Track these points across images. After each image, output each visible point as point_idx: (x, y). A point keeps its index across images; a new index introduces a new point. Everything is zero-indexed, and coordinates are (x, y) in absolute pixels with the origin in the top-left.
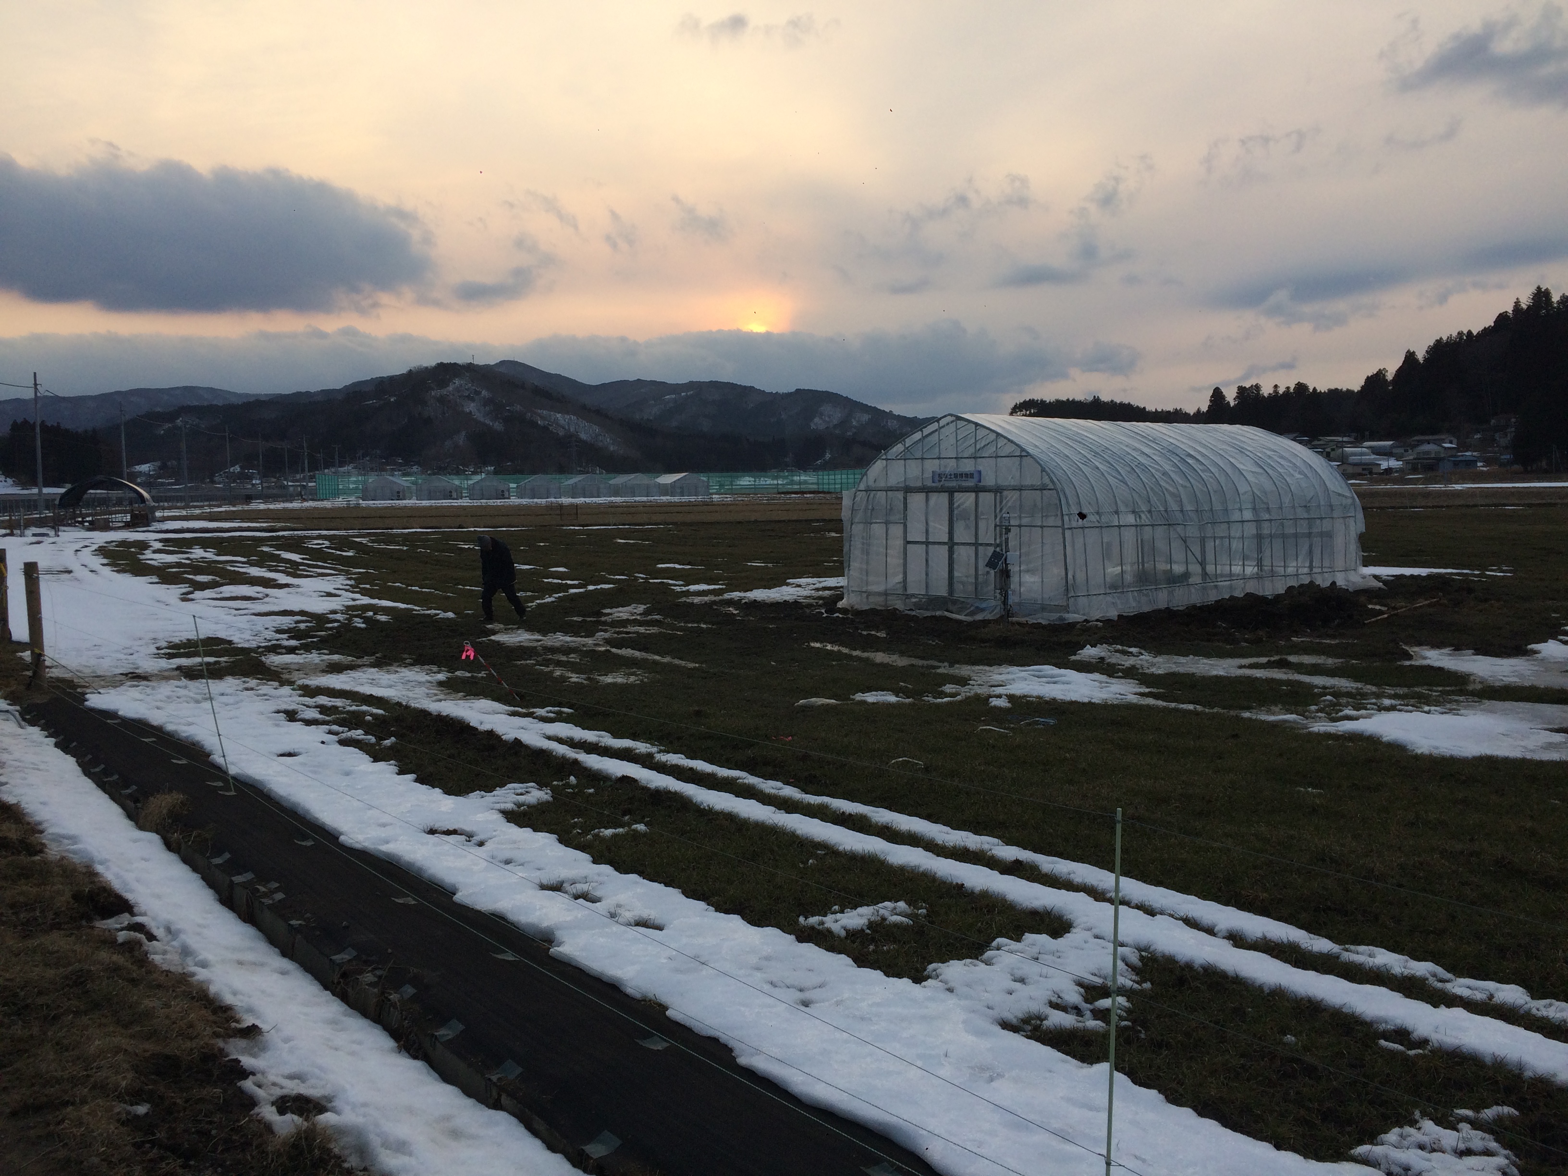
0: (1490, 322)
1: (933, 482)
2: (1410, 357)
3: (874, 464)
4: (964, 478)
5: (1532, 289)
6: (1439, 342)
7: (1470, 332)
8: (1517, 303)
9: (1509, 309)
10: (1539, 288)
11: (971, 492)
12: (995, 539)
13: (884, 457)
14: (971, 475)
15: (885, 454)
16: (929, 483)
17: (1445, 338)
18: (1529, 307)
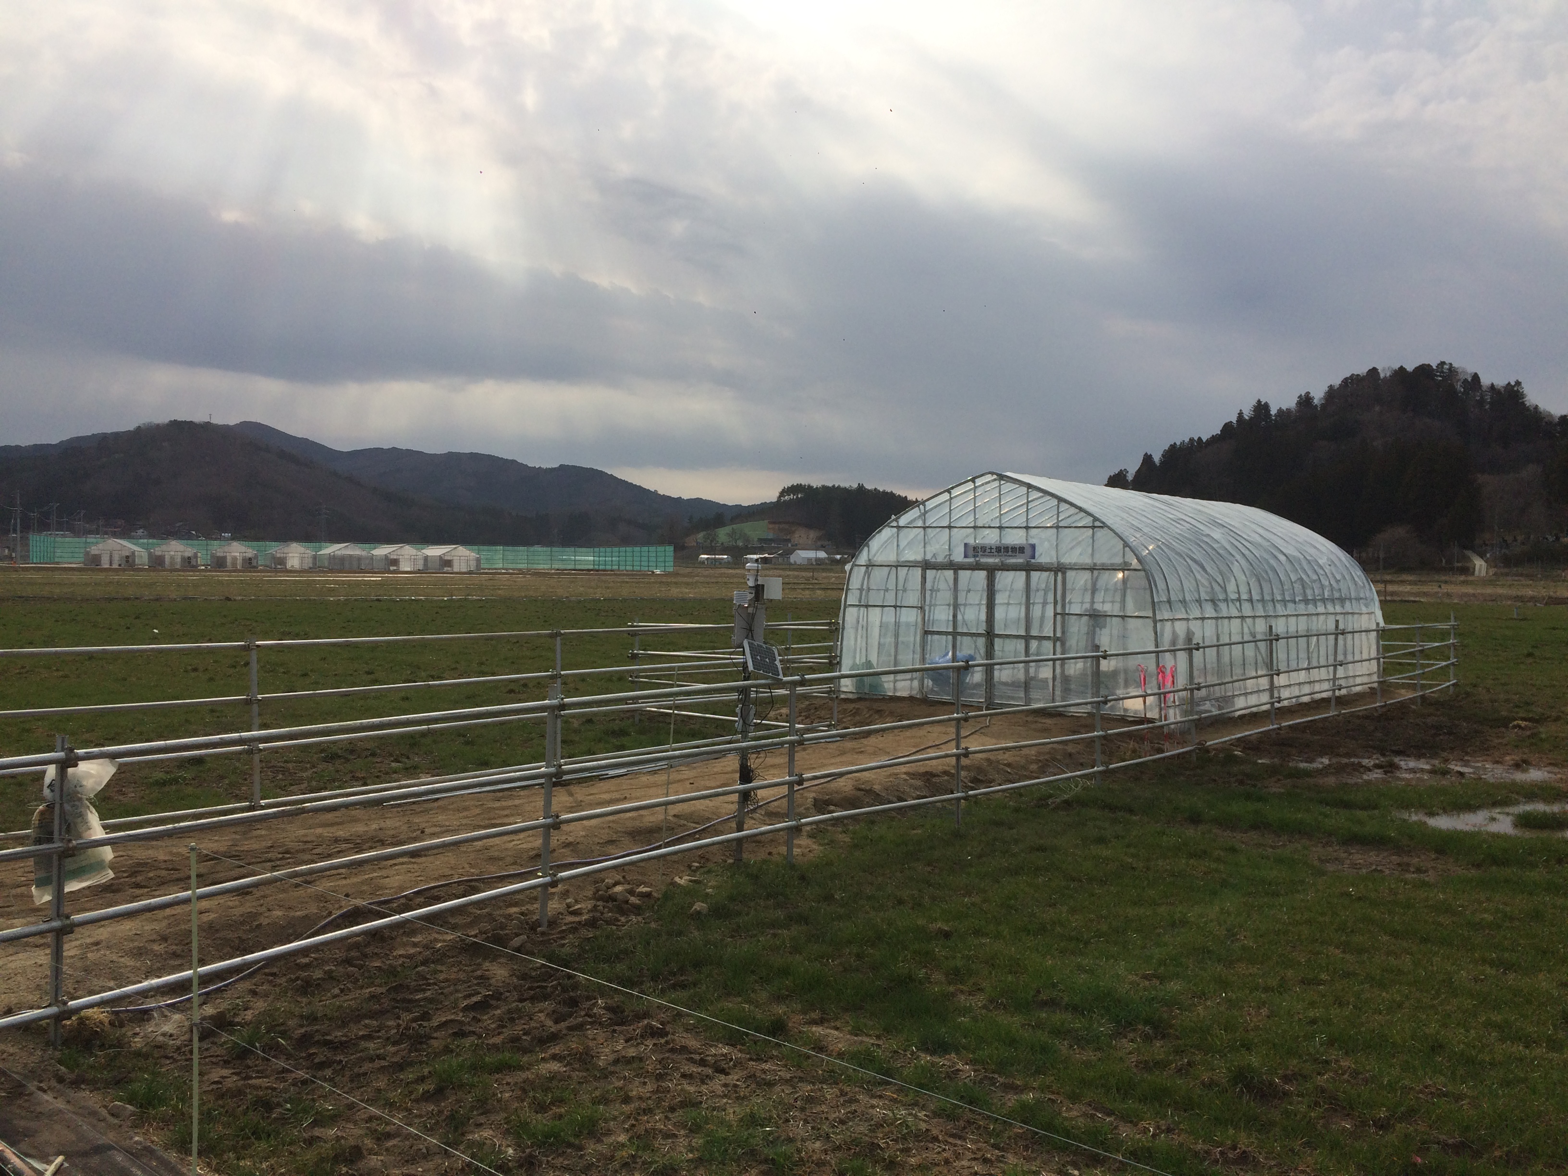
0: (1217, 431)
1: (966, 556)
2: (1148, 459)
3: (878, 532)
4: (1010, 553)
5: (1254, 402)
6: (1173, 446)
7: (1200, 439)
8: (1241, 414)
9: (1234, 420)
10: (1259, 401)
11: (1020, 570)
12: (1055, 631)
13: (894, 524)
14: (1021, 550)
15: (896, 520)
16: (958, 556)
17: (1178, 443)
18: (1251, 418)
